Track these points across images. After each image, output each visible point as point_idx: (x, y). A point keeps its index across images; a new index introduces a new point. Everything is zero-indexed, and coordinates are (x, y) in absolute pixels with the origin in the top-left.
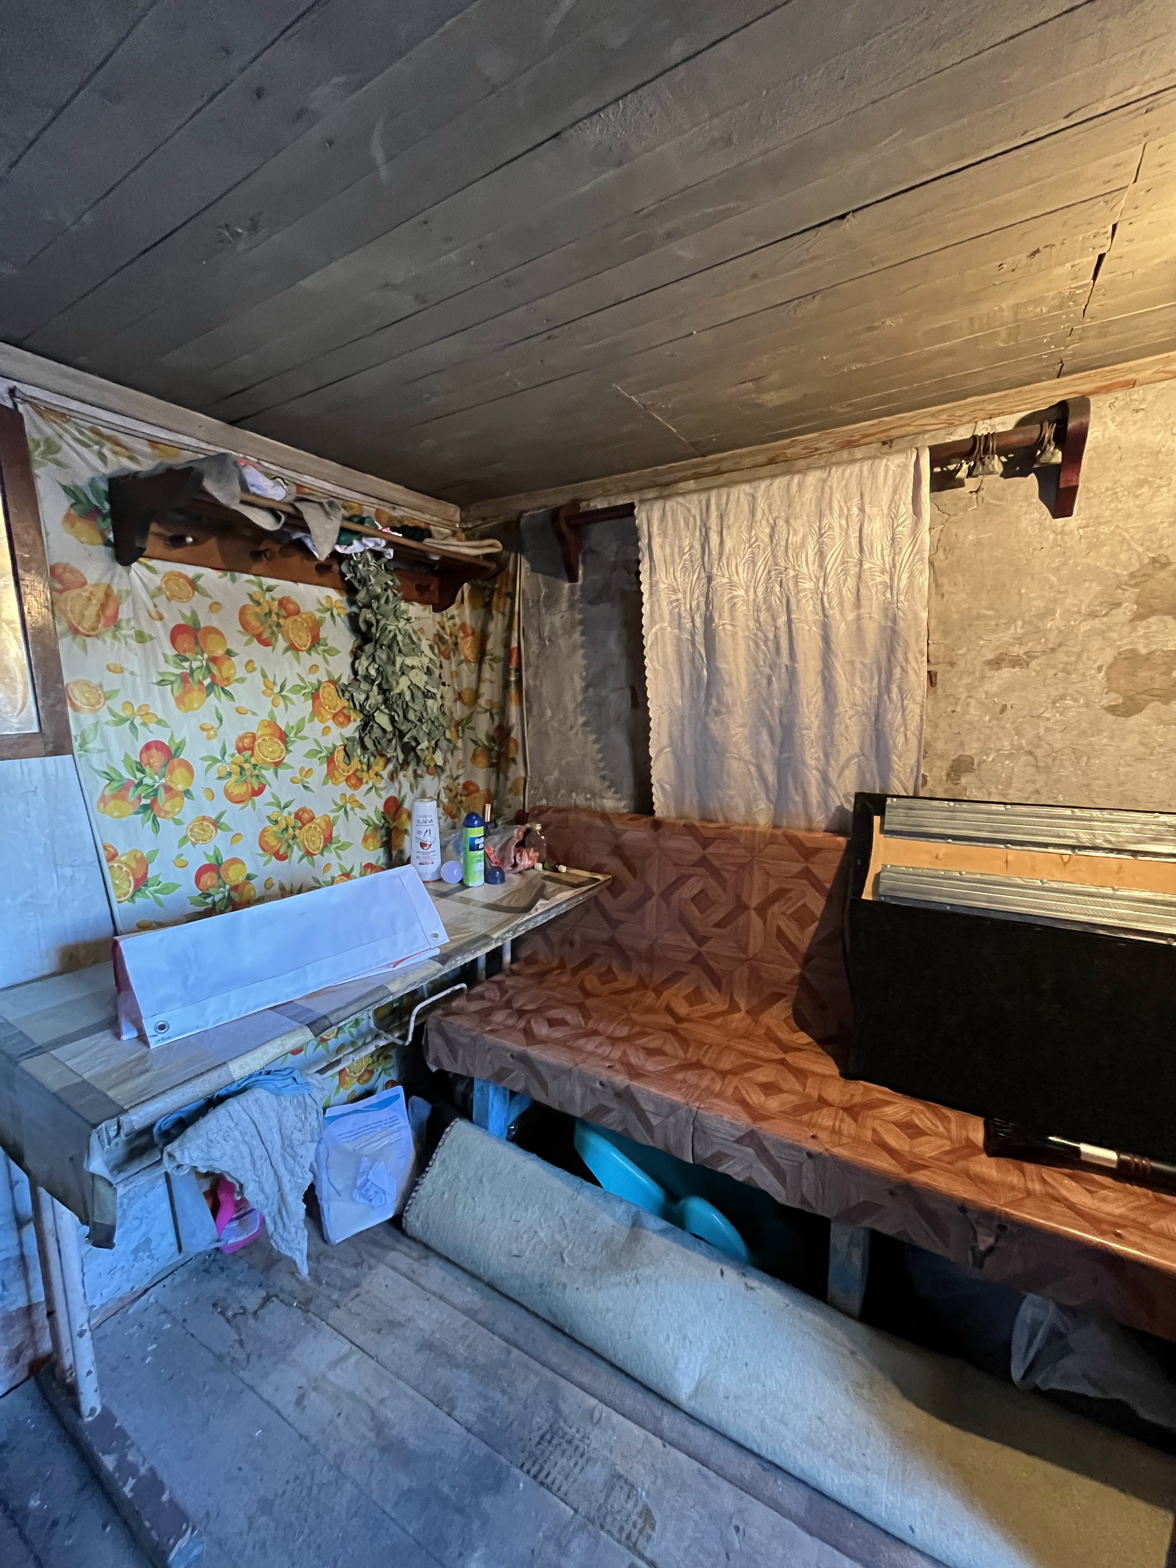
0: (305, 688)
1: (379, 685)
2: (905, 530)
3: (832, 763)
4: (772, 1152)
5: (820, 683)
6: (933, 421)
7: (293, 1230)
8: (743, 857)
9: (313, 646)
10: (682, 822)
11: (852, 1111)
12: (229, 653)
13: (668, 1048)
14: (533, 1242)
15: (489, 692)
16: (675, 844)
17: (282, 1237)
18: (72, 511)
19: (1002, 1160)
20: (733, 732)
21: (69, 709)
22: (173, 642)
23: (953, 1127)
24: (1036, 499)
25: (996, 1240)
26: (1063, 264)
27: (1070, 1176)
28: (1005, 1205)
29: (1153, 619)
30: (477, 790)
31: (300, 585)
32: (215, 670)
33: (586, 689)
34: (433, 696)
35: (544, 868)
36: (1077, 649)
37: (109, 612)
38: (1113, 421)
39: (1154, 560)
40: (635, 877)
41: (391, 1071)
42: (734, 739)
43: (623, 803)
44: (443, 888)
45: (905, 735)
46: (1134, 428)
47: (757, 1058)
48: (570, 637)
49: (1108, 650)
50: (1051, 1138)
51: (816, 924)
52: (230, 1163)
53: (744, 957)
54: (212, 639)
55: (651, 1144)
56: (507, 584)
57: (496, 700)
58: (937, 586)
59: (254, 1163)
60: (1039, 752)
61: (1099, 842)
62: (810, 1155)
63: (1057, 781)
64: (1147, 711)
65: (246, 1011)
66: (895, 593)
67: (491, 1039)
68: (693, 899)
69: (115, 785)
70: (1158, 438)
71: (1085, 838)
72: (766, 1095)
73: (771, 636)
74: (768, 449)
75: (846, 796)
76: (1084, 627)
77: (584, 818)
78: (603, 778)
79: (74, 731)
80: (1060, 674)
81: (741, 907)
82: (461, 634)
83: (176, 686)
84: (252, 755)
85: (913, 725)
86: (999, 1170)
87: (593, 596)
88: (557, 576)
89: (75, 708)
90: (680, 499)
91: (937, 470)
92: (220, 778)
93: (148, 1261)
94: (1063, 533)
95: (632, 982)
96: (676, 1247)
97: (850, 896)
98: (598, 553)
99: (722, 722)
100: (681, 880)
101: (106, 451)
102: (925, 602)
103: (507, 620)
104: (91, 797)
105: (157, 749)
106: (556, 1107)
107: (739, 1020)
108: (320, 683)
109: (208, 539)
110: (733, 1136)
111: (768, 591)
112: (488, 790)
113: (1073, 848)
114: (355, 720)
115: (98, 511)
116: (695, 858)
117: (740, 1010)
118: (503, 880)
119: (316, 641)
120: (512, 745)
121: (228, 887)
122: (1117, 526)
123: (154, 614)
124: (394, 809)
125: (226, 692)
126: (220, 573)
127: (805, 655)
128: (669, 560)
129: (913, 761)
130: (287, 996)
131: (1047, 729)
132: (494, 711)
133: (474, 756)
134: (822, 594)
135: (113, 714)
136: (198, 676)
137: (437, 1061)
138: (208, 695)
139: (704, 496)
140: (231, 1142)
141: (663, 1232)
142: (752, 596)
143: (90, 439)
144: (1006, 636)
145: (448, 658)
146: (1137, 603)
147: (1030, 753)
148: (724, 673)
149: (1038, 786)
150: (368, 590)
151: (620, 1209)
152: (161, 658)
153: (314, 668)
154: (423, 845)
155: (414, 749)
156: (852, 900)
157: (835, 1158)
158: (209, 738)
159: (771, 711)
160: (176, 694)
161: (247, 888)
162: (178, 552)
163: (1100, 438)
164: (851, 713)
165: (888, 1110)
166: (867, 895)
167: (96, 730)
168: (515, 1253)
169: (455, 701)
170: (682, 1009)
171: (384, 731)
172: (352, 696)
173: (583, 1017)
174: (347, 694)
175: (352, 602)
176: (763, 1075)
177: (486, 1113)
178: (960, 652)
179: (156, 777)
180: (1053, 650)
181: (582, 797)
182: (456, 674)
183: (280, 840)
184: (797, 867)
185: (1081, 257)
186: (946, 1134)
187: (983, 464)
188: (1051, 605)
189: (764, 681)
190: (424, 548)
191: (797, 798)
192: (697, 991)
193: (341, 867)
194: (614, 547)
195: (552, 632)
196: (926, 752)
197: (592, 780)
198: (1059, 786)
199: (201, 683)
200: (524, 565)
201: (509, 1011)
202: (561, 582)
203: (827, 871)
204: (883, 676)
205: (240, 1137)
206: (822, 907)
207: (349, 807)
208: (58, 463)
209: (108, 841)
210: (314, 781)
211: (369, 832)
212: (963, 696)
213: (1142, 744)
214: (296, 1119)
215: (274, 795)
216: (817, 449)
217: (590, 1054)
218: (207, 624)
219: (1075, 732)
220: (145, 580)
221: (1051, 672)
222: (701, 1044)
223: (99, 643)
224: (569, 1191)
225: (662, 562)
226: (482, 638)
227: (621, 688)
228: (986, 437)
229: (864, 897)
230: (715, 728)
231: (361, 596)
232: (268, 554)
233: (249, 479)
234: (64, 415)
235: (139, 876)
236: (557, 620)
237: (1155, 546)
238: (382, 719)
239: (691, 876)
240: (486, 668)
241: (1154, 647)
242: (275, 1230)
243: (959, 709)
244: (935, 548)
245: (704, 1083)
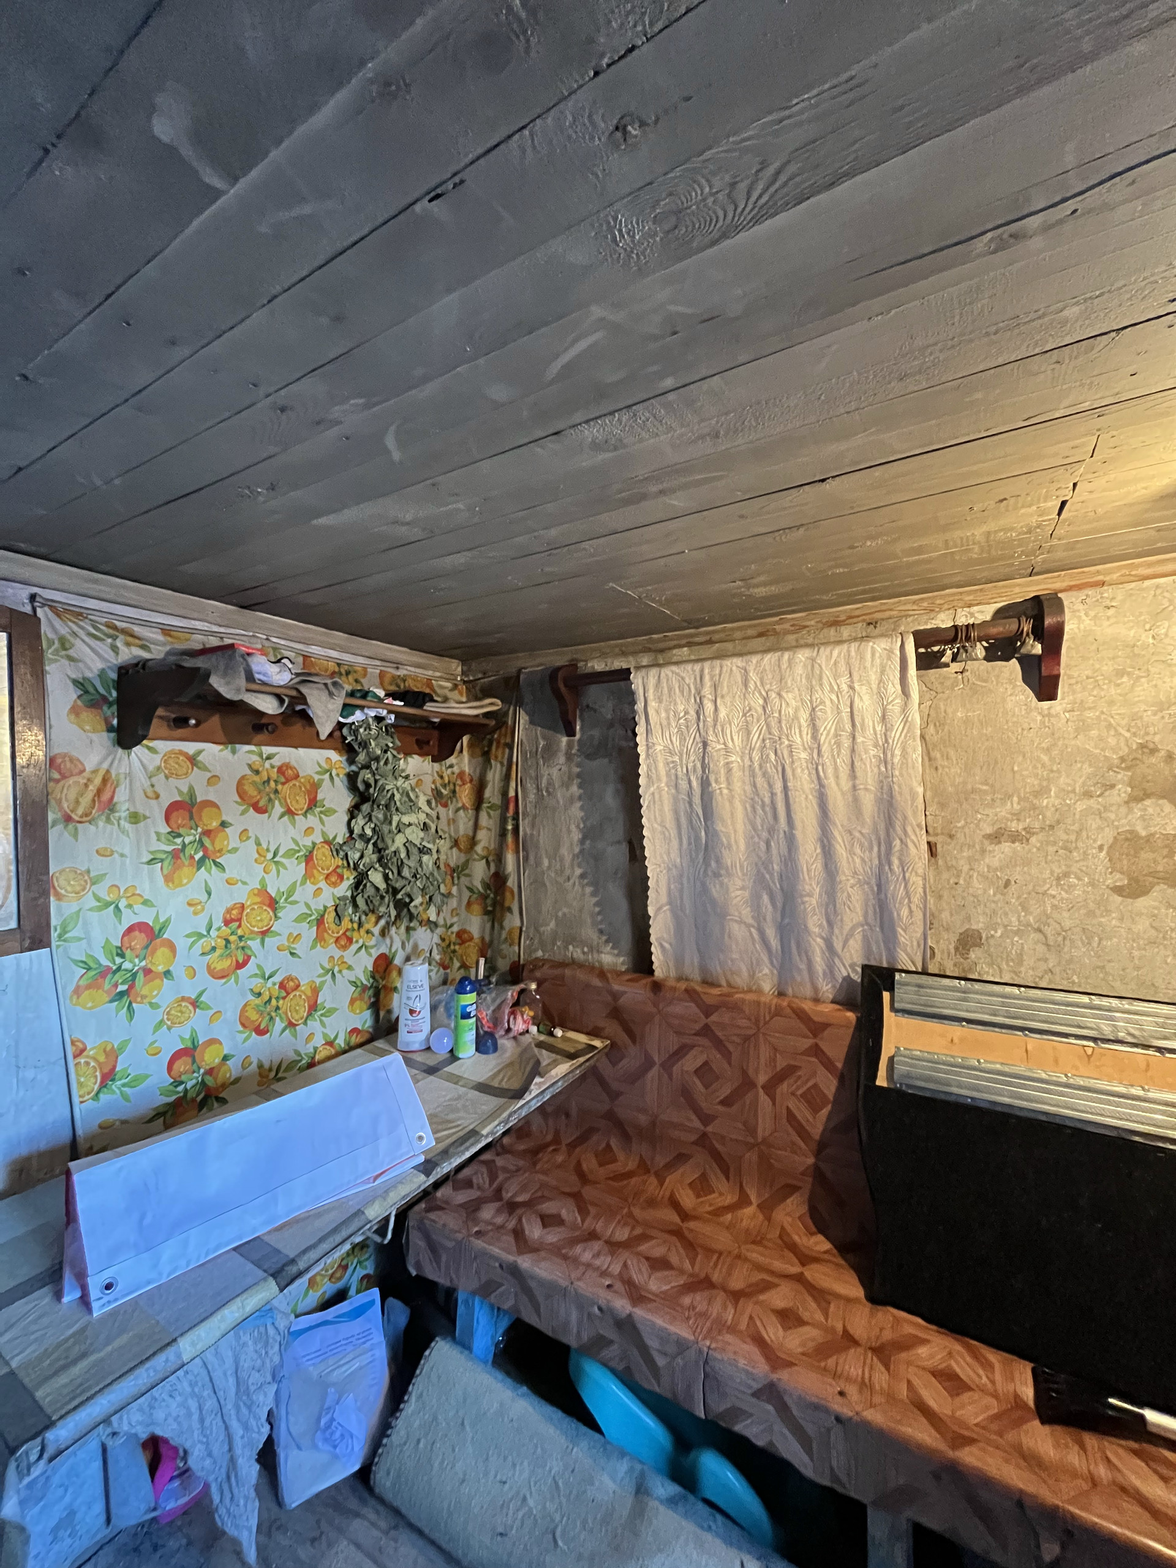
0: (299, 851)
1: (375, 844)
2: (895, 708)
3: (836, 931)
4: (795, 1412)
5: (819, 850)
6: (915, 607)
7: (242, 1502)
8: (747, 1028)
9: (310, 808)
10: (683, 986)
11: (883, 1352)
12: (224, 824)
13: (674, 1260)
14: (520, 1514)
15: (486, 839)
16: (678, 1009)
17: (228, 1511)
18: (79, 703)
19: (1058, 1428)
20: (733, 895)
21: (52, 899)
22: (167, 819)
23: (998, 1377)
24: (1020, 682)
25: (1063, 1547)
26: (1030, 506)
27: (1136, 1453)
28: (1069, 1502)
29: (1147, 802)
30: (471, 939)
31: (301, 750)
32: (207, 842)
33: (582, 842)
34: (429, 852)
35: (538, 1031)
36: (1076, 827)
37: (105, 797)
38: (1086, 615)
39: (1142, 746)
40: (634, 1041)
41: (367, 1263)
42: (735, 902)
43: (622, 959)
44: (431, 1061)
45: (910, 908)
46: (1108, 623)
47: (772, 1273)
48: (568, 790)
49: (1107, 830)
50: (1111, 1400)
51: (829, 1107)
52: (175, 1426)
53: (752, 1141)
54: (207, 812)
55: (657, 1389)
56: (505, 736)
57: (492, 847)
58: (930, 759)
59: (202, 1420)
60: (1048, 931)
61: (1121, 1035)
62: (838, 1419)
63: (1070, 961)
64: (1154, 893)
65: (207, 1254)
66: (889, 768)
67: (479, 1244)
68: (696, 1072)
69: (92, 973)
70: (1132, 633)
71: (1107, 1030)
72: (786, 1328)
73: (767, 800)
74: (759, 625)
75: (852, 966)
76: (1080, 806)
77: (581, 975)
78: (601, 932)
79: (54, 921)
80: (1061, 852)
81: (748, 1084)
82: (459, 782)
83: (166, 863)
84: (239, 926)
85: (916, 899)
86: (1057, 1445)
87: (590, 751)
88: (555, 729)
89: (59, 897)
90: (674, 668)
91: (922, 650)
92: (203, 954)
93: (69, 1541)
94: (1049, 715)
95: (632, 1165)
96: (689, 1527)
97: (862, 1081)
98: (595, 711)
99: (721, 884)
100: (681, 1052)
101: (119, 643)
102: (920, 779)
103: (504, 769)
104: (64, 988)
105: (140, 931)
106: (550, 1334)
107: (749, 1215)
108: (314, 844)
109: (212, 715)
110: (750, 1387)
111: (764, 759)
112: (483, 939)
113: (1094, 1040)
114: (348, 879)
115: (104, 699)
116: (697, 1027)
117: (750, 1203)
118: (495, 1049)
119: (313, 803)
120: (508, 894)
121: (202, 1071)
122: (1102, 712)
123: (150, 794)
124: (384, 966)
125: (216, 864)
126: (221, 747)
127: (803, 822)
128: (665, 723)
129: (919, 934)
130: (254, 1230)
131: (1054, 907)
132: (490, 858)
133: (469, 904)
134: (817, 765)
135: (98, 899)
136: (190, 851)
137: (418, 1265)
138: (198, 869)
139: (697, 667)
140: (178, 1399)
141: (672, 1502)
142: (747, 763)
143: (105, 634)
144: (1003, 811)
145: (445, 805)
146: (1130, 785)
147: (1039, 930)
148: (721, 835)
149: (1051, 965)
150: (368, 753)
151: (623, 1467)
152: (154, 837)
153: (309, 831)
154: (412, 1012)
155: (407, 905)
156: (866, 1086)
157: (865, 1427)
158: (195, 913)
159: (771, 875)
160: (165, 872)
161: (224, 1069)
162: (180, 732)
163: (1076, 631)
164: (852, 881)
165: (923, 1351)
166: (881, 1081)
167: (78, 917)
168: (500, 1530)
169: (451, 848)
170: (687, 1200)
171: (377, 889)
172: (346, 855)
173: (580, 1211)
174: (342, 854)
175: (351, 761)
176: (781, 1297)
177: (470, 1332)
178: (959, 825)
179: (137, 961)
180: (1052, 827)
181: (579, 951)
182: (452, 821)
183: (261, 1013)
184: (808, 1043)
185: (1045, 501)
186: (989, 1385)
187: (966, 651)
188: (1045, 783)
189: (763, 846)
190: (425, 714)
191: (803, 966)
192: (704, 1177)
193: (325, 1035)
194: (610, 705)
195: (550, 783)
196: (931, 924)
197: (590, 933)
198: (1071, 966)
199: (192, 857)
200: (523, 718)
201: (497, 1204)
202: (559, 736)
203: (837, 1048)
204: (883, 848)
205: (189, 1389)
206: (833, 1089)
207: (336, 969)
208: (70, 659)
209: (77, 1035)
210: (300, 948)
211: (356, 995)
212: (966, 868)
213: (1152, 927)
214: (255, 1356)
215: (259, 966)
216: (805, 627)
217: (588, 1266)
218: (204, 798)
219: (1082, 911)
220: (145, 761)
221: (1051, 849)
222: (709, 1251)
223: (92, 828)
224: (563, 1441)
225: (658, 726)
226: (480, 788)
227: (619, 842)
228: (967, 626)
229: (878, 1083)
230: (715, 891)
231: (362, 757)
232: (270, 728)
233: (255, 668)
234: (81, 614)
235: (106, 1070)
236: (555, 772)
237: (1142, 733)
238: (376, 877)
239: (693, 1047)
240: (483, 815)
241: (1152, 830)
242: (221, 1501)
243: (961, 882)
244: (926, 722)
245: (715, 1310)
